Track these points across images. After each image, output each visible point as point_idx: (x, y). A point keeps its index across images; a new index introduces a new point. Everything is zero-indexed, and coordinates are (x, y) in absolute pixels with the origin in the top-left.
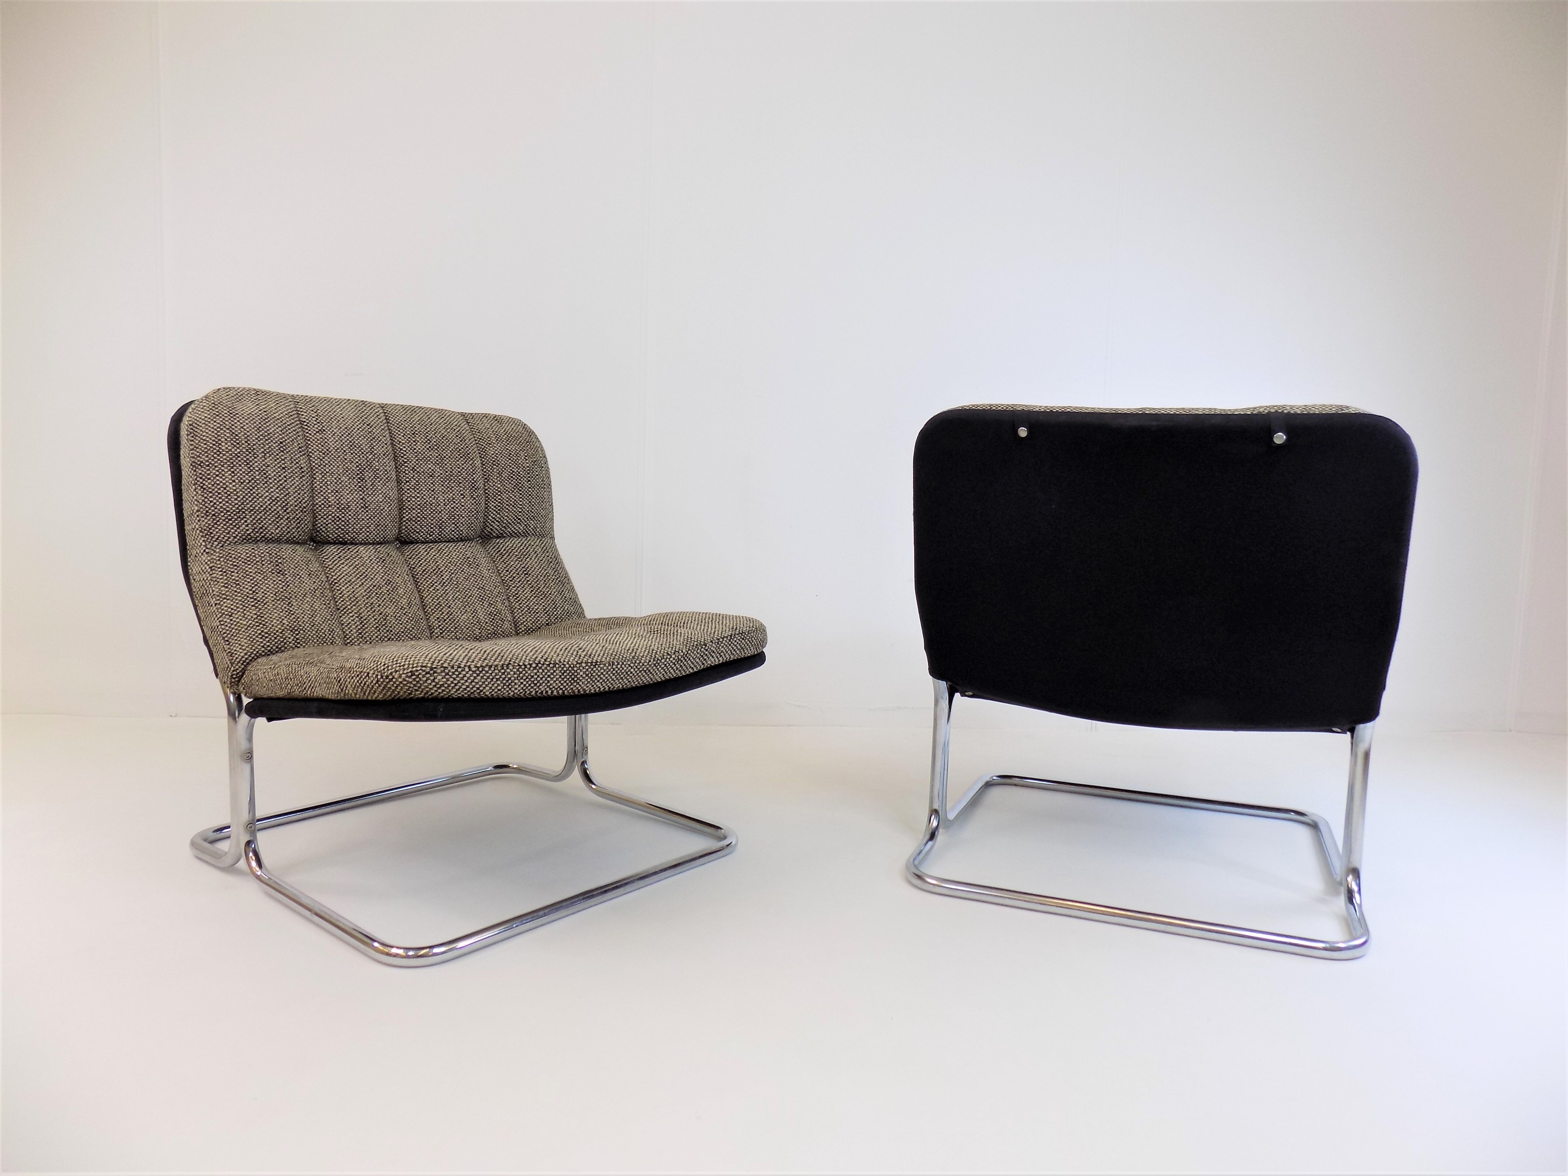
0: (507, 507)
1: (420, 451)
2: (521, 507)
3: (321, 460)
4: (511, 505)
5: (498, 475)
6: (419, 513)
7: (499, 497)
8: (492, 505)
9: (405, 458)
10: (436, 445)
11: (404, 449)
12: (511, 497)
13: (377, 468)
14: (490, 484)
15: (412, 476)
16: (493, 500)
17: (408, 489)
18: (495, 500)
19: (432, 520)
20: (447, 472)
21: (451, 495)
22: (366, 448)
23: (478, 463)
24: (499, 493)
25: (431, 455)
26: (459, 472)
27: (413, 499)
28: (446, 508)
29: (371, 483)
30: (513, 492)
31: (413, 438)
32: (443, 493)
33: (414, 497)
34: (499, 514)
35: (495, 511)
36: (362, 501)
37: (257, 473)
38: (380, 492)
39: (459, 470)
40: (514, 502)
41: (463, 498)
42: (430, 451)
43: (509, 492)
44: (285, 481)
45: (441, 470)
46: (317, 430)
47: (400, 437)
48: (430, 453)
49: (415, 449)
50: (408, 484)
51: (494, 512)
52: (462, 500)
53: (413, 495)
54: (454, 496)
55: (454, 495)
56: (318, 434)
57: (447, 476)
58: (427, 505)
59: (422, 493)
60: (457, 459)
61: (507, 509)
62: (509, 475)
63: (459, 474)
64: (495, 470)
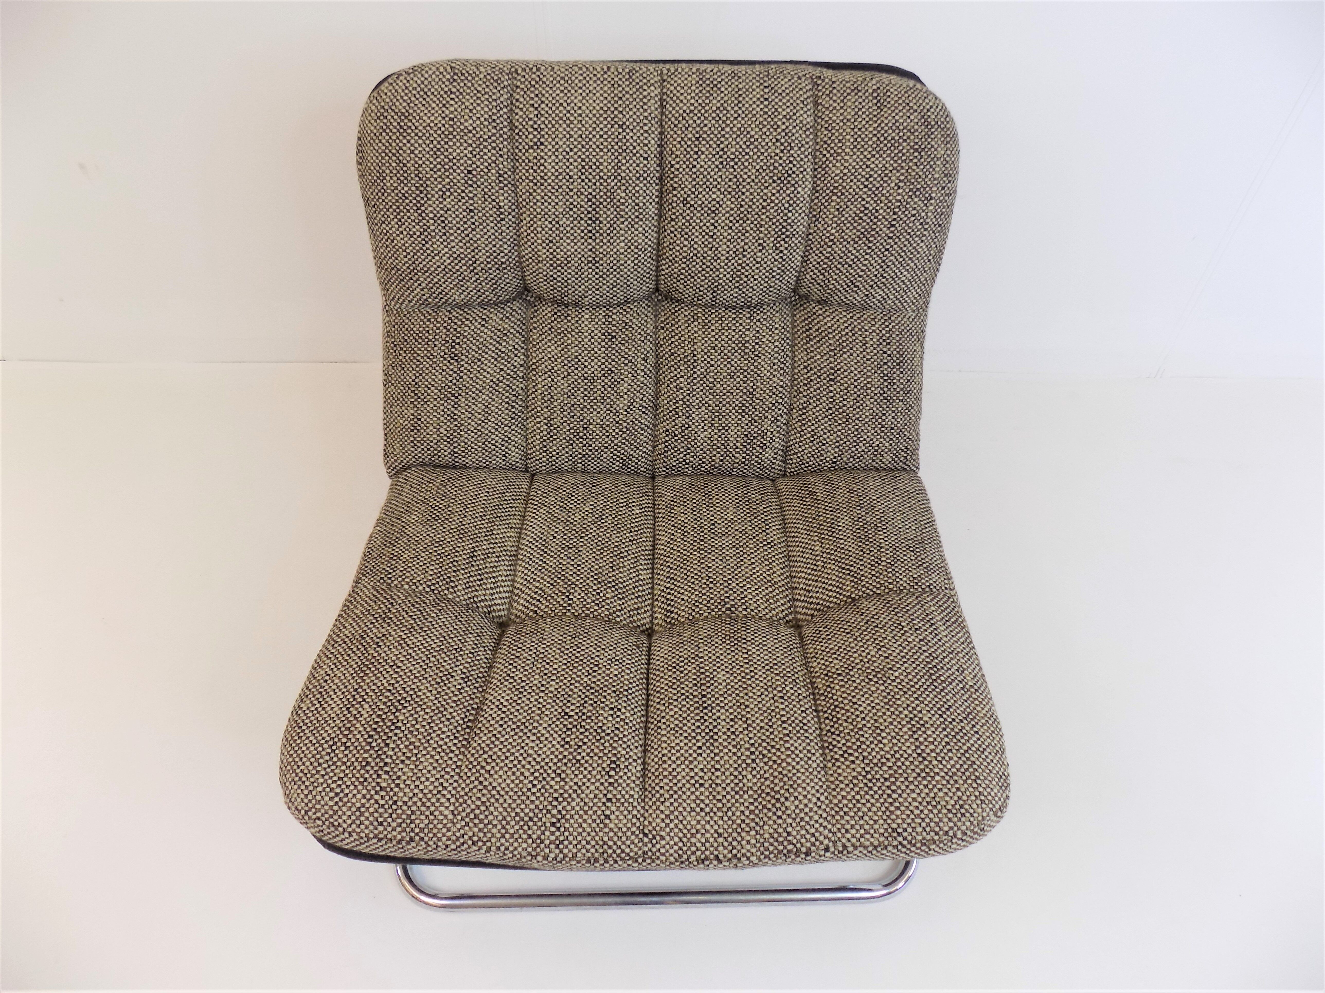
0: (839, 266)
1: (702, 170)
2: (864, 268)
3: (531, 194)
4: (847, 263)
5: (837, 213)
6: (683, 268)
7: (829, 250)
8: (813, 259)
9: (675, 182)
10: (733, 160)
11: (677, 166)
12: (850, 252)
13: (622, 201)
14: (819, 226)
15: (681, 211)
16: (817, 252)
17: (672, 232)
18: (821, 252)
19: (702, 281)
20: (742, 206)
21: (743, 244)
22: (607, 168)
23: (804, 191)
24: (830, 243)
25: (720, 177)
26: (763, 207)
27: (678, 248)
28: (729, 264)
29: (608, 225)
30: (856, 243)
31: (696, 146)
32: (729, 240)
33: (678, 245)
34: (823, 274)
35: (817, 268)
36: (590, 253)
37: (432, 221)
38: (622, 238)
39: (765, 204)
40: (852, 260)
41: (760, 251)
42: (720, 170)
43: (848, 243)
44: (474, 230)
45: (732, 203)
46: (531, 144)
47: (673, 145)
48: (720, 174)
49: (694, 166)
50: (673, 223)
51: (816, 271)
52: (759, 254)
53: (678, 242)
54: (746, 247)
55: (746, 244)
56: (531, 151)
57: (742, 213)
58: (698, 258)
59: (693, 240)
60: (766, 185)
61: (838, 269)
62: (857, 215)
63: (764, 211)
64: (833, 204)
